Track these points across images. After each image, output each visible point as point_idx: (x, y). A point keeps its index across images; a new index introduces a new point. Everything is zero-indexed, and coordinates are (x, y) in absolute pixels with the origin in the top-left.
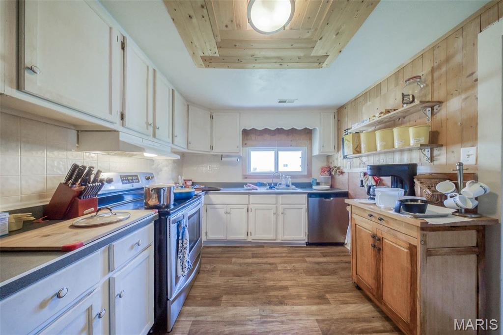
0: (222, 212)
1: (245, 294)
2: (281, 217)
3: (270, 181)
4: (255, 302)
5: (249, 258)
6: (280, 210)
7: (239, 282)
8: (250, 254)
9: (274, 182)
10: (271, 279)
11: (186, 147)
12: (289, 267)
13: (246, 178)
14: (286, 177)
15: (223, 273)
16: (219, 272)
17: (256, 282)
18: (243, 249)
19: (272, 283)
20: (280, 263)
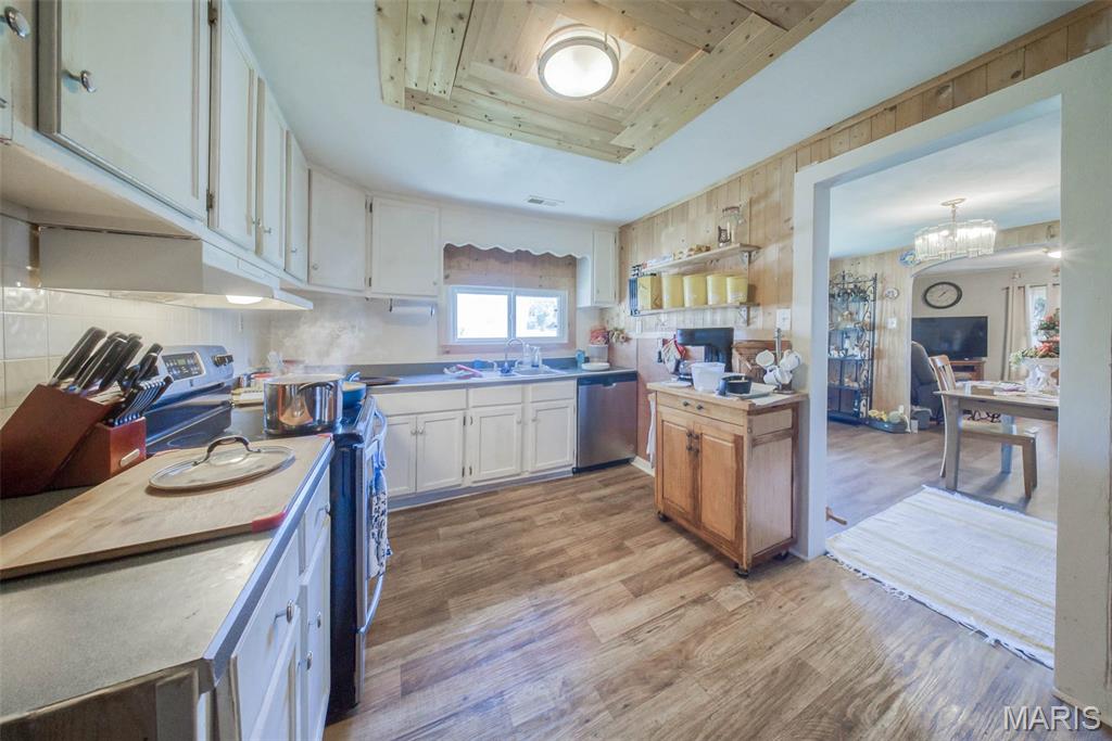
0: (405, 431)
1: (491, 583)
2: (531, 427)
3: (501, 357)
4: (516, 590)
5: (474, 519)
6: (530, 414)
7: (473, 567)
8: (473, 512)
9: (509, 359)
10: (530, 544)
11: (305, 277)
12: (555, 516)
13: (448, 352)
14: (532, 350)
15: (429, 562)
16: (420, 561)
17: (505, 557)
18: (455, 506)
19: (534, 551)
20: (537, 515)
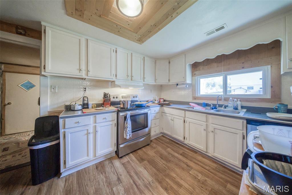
2: (211, 135)
5: (178, 153)
7: (159, 161)
8: (181, 152)
10: (177, 173)
11: (154, 82)
13: (195, 99)
15: (157, 152)
17: (166, 167)
18: (181, 147)
19: (174, 175)
20: (195, 170)
